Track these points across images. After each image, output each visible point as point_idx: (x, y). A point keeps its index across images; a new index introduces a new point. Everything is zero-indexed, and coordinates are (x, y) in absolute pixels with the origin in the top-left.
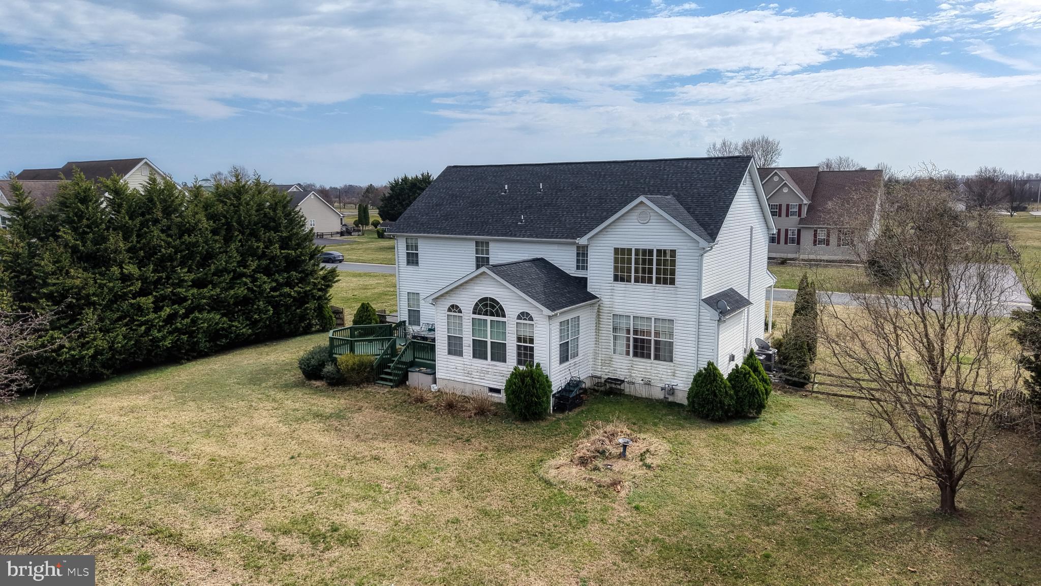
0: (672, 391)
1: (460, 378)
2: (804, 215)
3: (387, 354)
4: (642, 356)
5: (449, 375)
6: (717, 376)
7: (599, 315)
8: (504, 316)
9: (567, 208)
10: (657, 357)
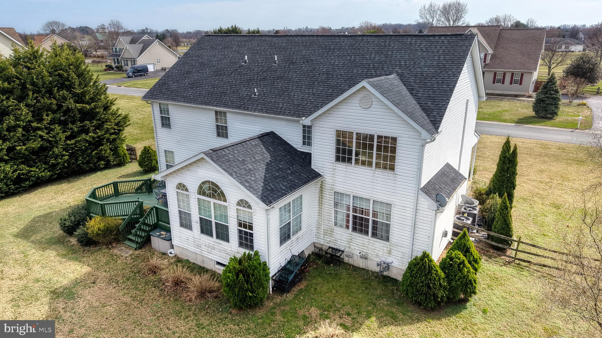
0: (388, 266)
1: (193, 249)
2: (488, 61)
3: (137, 214)
4: (361, 231)
5: (182, 244)
6: (432, 269)
7: (321, 190)
8: (225, 201)
9: (297, 82)
10: (374, 235)
